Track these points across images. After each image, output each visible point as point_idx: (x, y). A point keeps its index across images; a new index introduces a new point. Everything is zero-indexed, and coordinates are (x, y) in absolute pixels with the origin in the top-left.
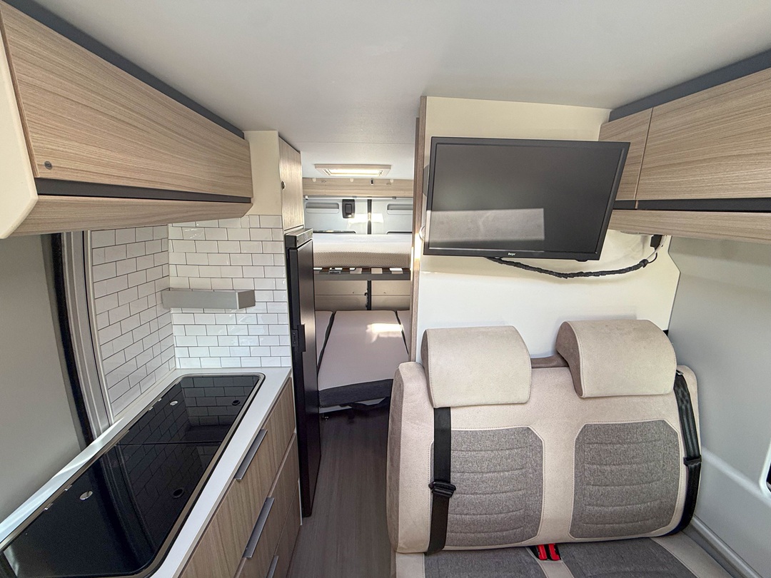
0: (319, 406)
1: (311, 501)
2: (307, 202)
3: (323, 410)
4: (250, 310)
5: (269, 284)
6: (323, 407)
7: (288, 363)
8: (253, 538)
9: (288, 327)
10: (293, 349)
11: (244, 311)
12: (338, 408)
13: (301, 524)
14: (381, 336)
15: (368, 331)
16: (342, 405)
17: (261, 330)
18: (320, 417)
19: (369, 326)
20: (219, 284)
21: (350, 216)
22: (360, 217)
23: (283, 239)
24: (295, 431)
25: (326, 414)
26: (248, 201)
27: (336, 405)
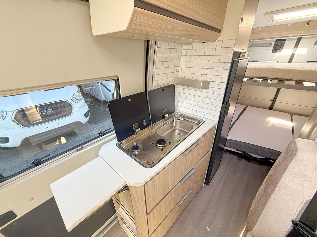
0: (225, 145)
1: (210, 180)
2: (251, 43)
3: (226, 148)
4: (206, 90)
5: (218, 79)
6: (227, 146)
7: (217, 119)
8: (184, 178)
9: (221, 102)
10: (221, 113)
11: (203, 90)
12: (235, 150)
13: (203, 186)
14: (275, 125)
15: (266, 120)
16: (237, 150)
17: (208, 101)
18: (224, 151)
19: (268, 118)
20: (196, 77)
21: (278, 51)
22: (286, 51)
23: (232, 54)
24: (211, 150)
25: (228, 151)
26: (219, 31)
27: (234, 149)
